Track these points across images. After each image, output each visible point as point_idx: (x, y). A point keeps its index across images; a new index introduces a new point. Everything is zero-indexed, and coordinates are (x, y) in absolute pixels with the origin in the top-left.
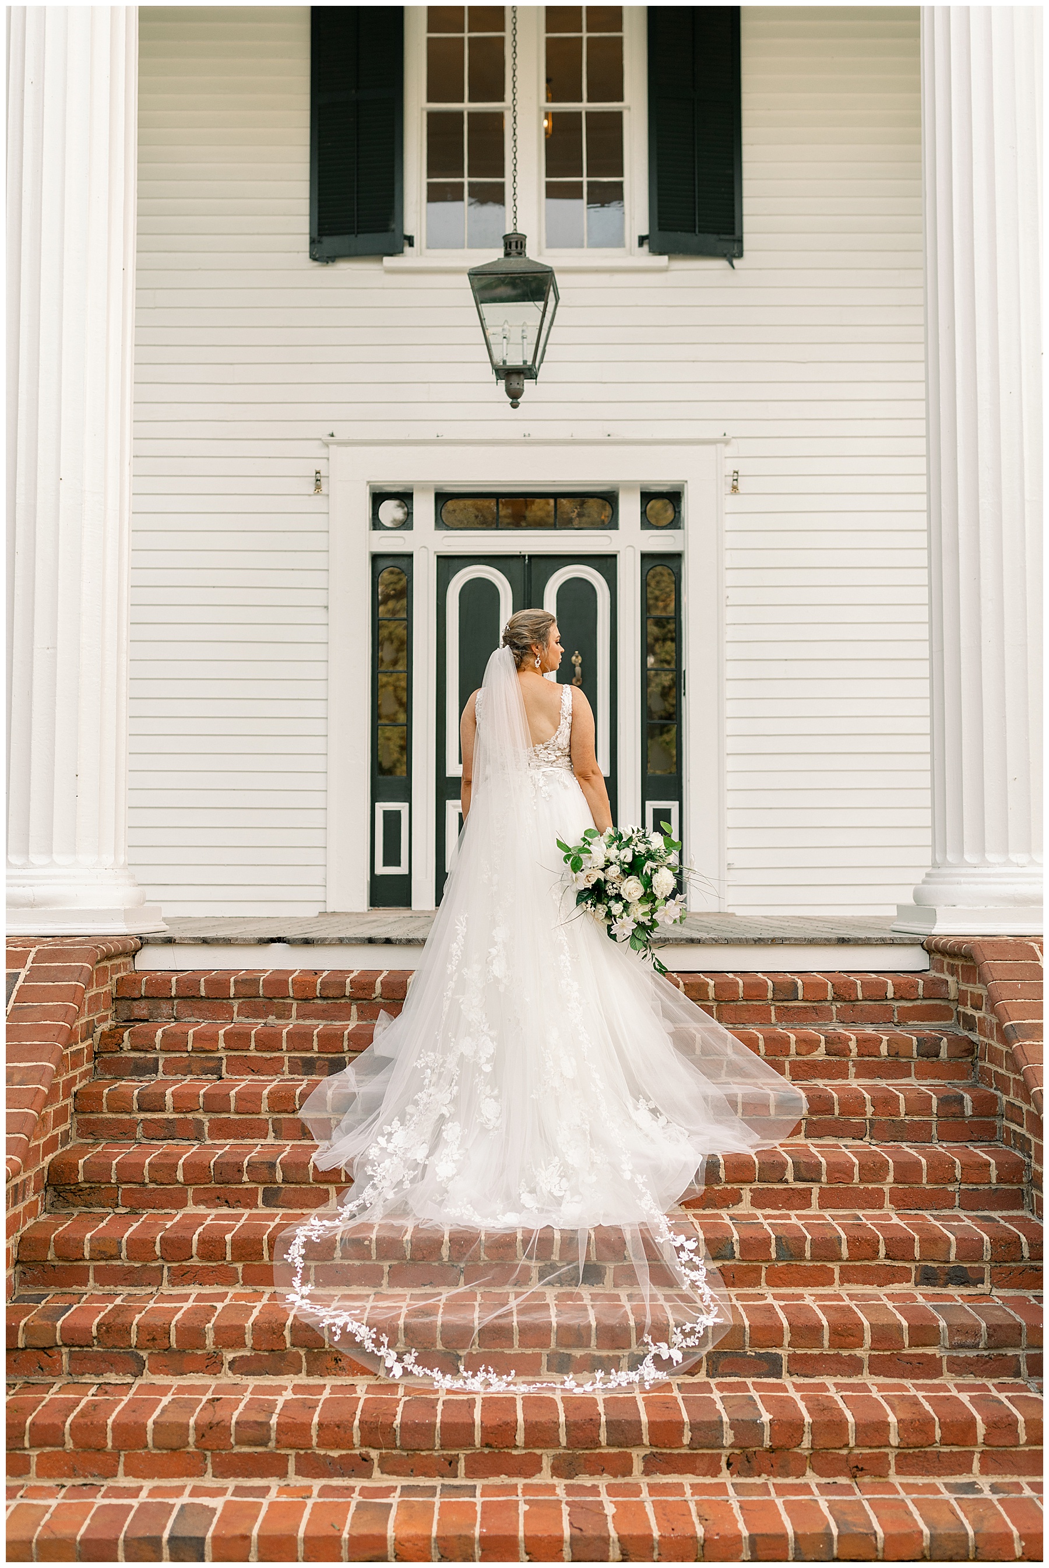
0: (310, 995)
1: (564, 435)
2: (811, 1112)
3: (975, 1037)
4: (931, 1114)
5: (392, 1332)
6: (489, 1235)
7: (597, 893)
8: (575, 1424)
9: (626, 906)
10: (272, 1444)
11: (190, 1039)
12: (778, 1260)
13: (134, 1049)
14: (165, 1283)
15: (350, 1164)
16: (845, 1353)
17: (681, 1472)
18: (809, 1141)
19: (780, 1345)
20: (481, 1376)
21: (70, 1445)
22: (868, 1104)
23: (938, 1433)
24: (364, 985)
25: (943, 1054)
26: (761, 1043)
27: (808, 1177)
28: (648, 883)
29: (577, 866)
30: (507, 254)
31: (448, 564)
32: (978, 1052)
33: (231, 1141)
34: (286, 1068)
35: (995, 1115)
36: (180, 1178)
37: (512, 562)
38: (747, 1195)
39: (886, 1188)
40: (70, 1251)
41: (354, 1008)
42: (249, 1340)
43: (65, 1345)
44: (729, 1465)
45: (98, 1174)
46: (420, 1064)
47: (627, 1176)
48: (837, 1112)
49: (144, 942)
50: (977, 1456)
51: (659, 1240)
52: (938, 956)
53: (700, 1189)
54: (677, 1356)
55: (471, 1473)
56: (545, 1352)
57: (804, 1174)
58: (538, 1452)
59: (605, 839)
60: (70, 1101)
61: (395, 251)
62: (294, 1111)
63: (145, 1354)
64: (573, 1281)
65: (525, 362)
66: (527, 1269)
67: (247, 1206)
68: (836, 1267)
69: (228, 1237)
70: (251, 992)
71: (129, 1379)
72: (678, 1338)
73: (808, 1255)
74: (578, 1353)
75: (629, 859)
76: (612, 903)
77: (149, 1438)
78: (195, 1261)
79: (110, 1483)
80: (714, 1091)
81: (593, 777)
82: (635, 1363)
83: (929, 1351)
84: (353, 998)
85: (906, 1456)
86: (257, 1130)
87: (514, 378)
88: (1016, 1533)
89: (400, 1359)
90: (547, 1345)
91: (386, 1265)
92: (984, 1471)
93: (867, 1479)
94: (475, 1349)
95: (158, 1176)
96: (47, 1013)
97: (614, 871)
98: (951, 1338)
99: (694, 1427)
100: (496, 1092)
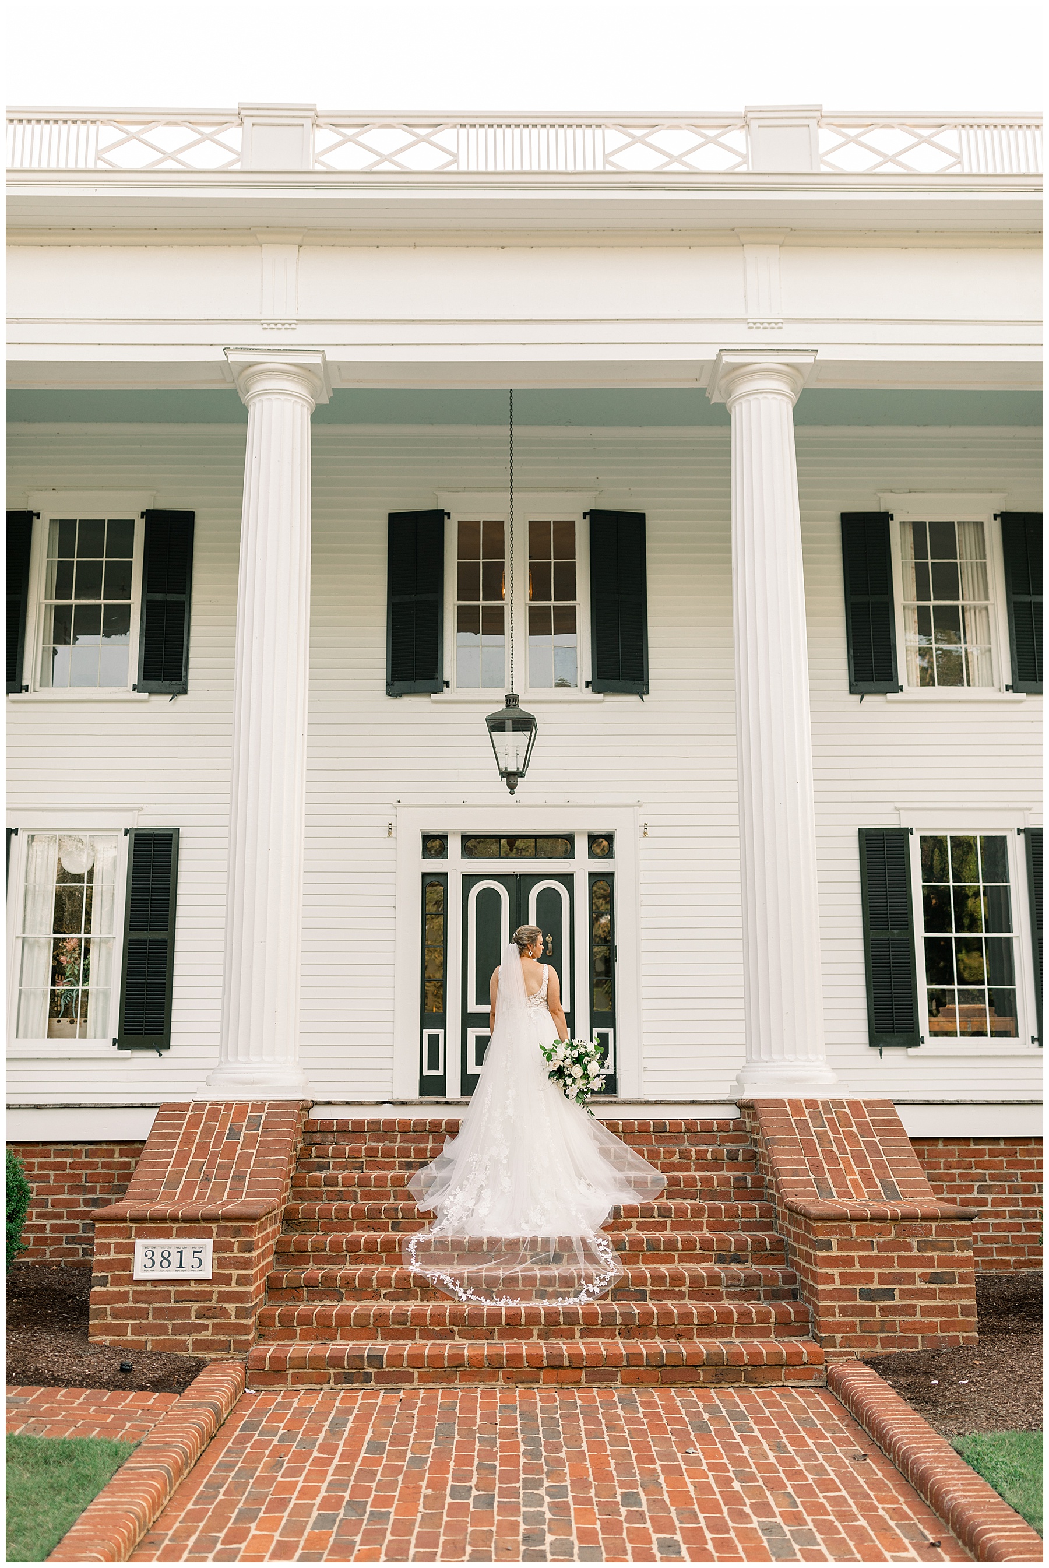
0: (407, 1130)
1: (541, 802)
2: (669, 1185)
3: (756, 1149)
4: (730, 1187)
5: (462, 1279)
6: (506, 1240)
7: (559, 1073)
8: (549, 1314)
9: (574, 1080)
10: (408, 1324)
11: (347, 1151)
12: (647, 1251)
13: (317, 1157)
14: (347, 1263)
15: (435, 1208)
16: (677, 1289)
17: (598, 1337)
18: (668, 1201)
19: (646, 1286)
20: (504, 1300)
21: (315, 1324)
22: (698, 1181)
23: (716, 1318)
24: (436, 1124)
25: (740, 1158)
26: (645, 1153)
27: (665, 1215)
28: (585, 1069)
29: (549, 1059)
30: (508, 706)
31: (469, 880)
32: (758, 1157)
33: (372, 1202)
34: (397, 1167)
35: (763, 1187)
36: (350, 1216)
37: (508, 878)
38: (635, 1225)
39: (704, 1221)
40: (301, 1248)
41: (430, 1137)
42: (393, 1284)
43: (306, 1286)
44: (620, 1334)
45: (309, 1216)
46: (470, 1160)
47: (574, 1213)
48: (682, 1185)
49: (315, 1103)
50: (734, 1329)
51: (589, 1241)
52: (743, 1110)
53: (611, 1221)
54: (597, 1290)
55: (500, 1338)
56: (534, 1289)
57: (664, 1214)
58: (531, 1327)
59: (564, 1045)
60: (289, 1180)
61: (438, 690)
62: (404, 1186)
63: (343, 1291)
64: (547, 1262)
65: (518, 769)
66: (524, 1256)
67: (383, 1231)
68: (676, 1254)
69: (379, 1240)
70: (376, 1128)
71: (336, 1303)
72: (597, 1282)
73: (662, 1248)
74: (550, 1290)
75: (576, 1056)
76: (567, 1078)
77: (352, 1321)
78: (362, 1253)
79: (334, 1342)
80: (620, 1175)
81: (559, 1013)
82: (577, 1294)
83: (717, 1288)
84: (430, 1132)
85: (701, 1329)
86: (385, 1196)
87: (512, 777)
88: (745, 1352)
89: (465, 1292)
90: (535, 1286)
91: (456, 1254)
92: (737, 1336)
93: (683, 1340)
94: (501, 1288)
95: (339, 1215)
96: (280, 1134)
97: (568, 1061)
98: (727, 1281)
99: (603, 1315)
100: (509, 1174)
